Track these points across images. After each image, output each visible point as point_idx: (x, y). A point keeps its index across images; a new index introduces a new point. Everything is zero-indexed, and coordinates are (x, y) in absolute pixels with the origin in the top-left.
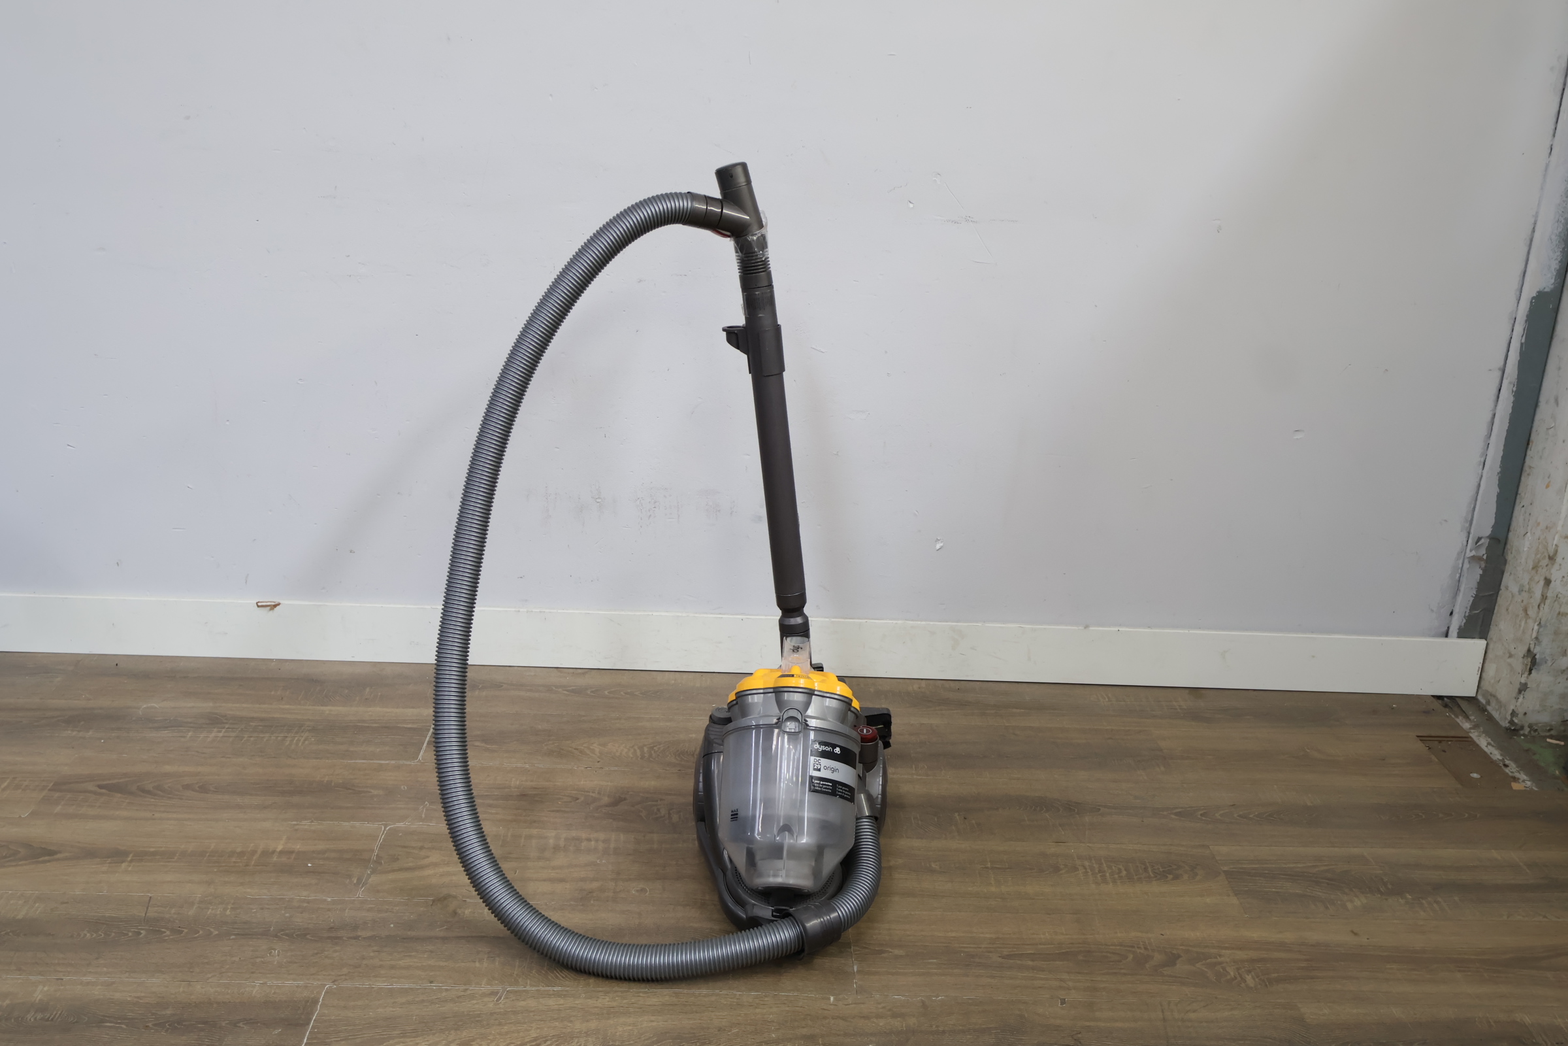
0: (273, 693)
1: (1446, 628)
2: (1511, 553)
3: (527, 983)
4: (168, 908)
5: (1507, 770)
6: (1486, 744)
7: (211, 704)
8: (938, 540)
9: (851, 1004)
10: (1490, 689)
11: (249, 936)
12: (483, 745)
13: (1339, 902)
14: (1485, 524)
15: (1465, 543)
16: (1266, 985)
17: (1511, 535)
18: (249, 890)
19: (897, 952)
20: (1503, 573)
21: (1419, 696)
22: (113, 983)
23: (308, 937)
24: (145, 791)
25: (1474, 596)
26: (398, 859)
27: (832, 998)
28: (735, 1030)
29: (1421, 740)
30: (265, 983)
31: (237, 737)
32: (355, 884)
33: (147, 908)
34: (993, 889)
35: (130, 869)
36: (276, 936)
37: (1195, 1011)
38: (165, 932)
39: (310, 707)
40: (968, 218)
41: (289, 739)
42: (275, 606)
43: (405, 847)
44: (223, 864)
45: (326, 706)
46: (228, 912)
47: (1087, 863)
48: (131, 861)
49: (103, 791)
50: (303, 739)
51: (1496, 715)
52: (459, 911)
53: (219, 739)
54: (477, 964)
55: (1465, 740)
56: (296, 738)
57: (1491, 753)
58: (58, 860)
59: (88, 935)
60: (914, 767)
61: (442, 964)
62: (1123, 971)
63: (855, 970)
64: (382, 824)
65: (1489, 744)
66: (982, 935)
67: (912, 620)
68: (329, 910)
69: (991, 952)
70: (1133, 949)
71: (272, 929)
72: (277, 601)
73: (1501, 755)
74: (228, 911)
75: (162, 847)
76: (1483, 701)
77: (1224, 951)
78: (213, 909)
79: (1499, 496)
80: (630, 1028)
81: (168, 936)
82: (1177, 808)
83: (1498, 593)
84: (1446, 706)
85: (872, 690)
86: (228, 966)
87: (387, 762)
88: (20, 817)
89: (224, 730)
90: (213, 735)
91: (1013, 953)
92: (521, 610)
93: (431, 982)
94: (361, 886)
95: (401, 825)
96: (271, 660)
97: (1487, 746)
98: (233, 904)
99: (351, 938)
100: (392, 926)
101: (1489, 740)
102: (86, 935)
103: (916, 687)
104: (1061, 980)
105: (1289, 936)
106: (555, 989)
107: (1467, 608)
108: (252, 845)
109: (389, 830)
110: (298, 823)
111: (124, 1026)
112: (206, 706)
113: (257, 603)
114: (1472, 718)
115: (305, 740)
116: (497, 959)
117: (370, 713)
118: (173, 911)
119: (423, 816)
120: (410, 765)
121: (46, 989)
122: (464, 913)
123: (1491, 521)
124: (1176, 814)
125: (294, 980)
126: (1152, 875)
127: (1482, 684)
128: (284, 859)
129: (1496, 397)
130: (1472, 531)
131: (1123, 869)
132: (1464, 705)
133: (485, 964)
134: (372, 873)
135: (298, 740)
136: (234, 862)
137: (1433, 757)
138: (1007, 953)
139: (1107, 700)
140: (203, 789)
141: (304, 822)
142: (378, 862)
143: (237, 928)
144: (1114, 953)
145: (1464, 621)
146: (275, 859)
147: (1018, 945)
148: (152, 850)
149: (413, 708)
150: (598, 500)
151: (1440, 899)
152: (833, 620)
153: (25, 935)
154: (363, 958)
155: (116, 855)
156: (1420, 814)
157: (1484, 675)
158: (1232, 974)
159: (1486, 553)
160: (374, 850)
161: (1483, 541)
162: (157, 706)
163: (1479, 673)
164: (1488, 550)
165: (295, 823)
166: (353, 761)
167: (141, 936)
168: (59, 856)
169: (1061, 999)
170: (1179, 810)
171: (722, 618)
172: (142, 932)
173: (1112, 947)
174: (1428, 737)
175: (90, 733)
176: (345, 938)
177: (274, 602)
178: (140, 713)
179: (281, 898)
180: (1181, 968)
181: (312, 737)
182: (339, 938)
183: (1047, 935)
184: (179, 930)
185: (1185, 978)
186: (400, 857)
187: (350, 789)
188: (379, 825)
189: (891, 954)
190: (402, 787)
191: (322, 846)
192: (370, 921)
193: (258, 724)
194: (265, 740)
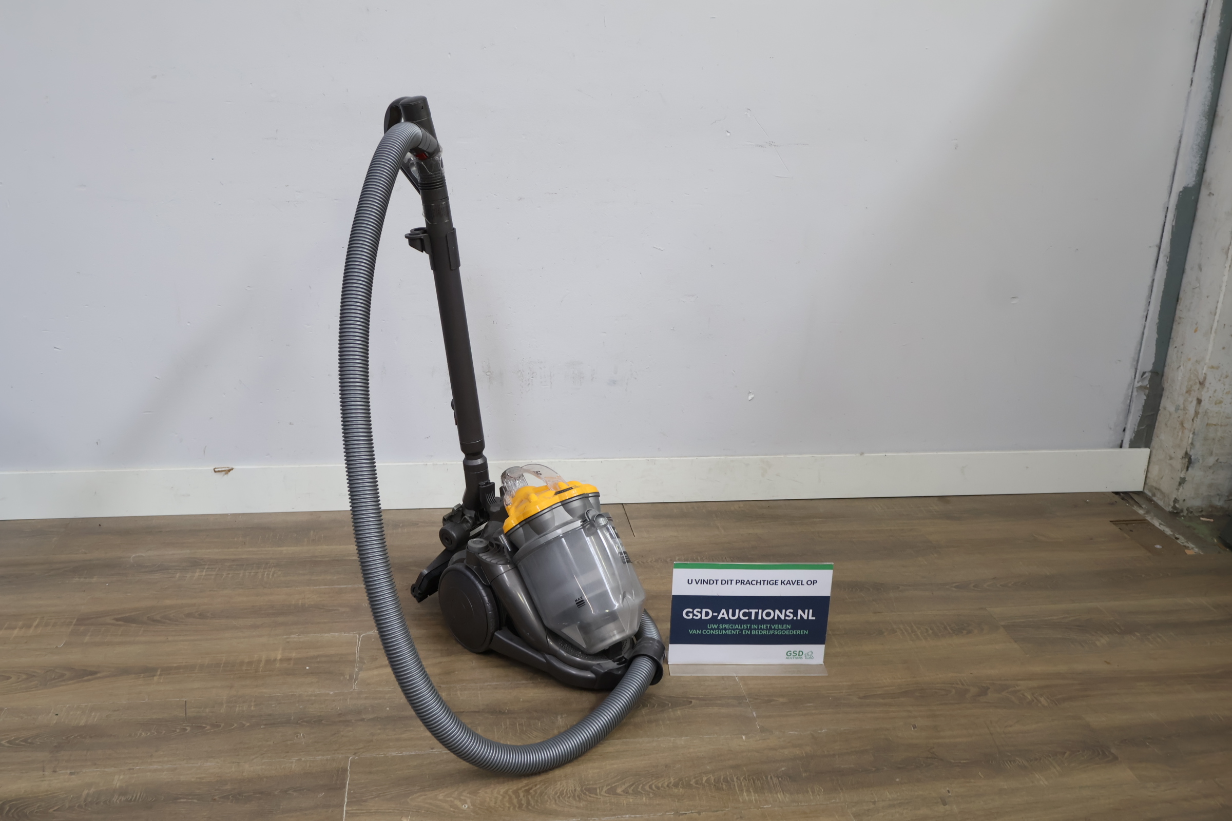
0: (236, 539)
1: (1120, 441)
2: (1167, 382)
4: (203, 708)
5: (1178, 541)
6: (1158, 525)
7: (188, 551)
8: (749, 393)
9: (759, 740)
10: (1154, 484)
11: (276, 725)
13: (1090, 642)
14: (1147, 362)
15: (1133, 377)
16: (1056, 704)
17: (1166, 369)
18: (265, 690)
19: (781, 700)
20: (1161, 396)
21: (1103, 493)
22: (176, 769)
23: (323, 722)
24: (154, 621)
25: (1141, 416)
26: (377, 659)
27: (744, 737)
28: (678, 766)
29: (1114, 524)
30: (300, 760)
31: (217, 575)
32: (348, 680)
33: (186, 710)
34: (839, 650)
35: (161, 681)
36: (297, 723)
37: (1011, 726)
38: (205, 727)
39: (270, 549)
40: (771, 143)
41: (260, 574)
42: (229, 471)
44: (237, 672)
45: (282, 547)
46: (253, 708)
47: (901, 626)
48: (161, 675)
49: (120, 623)
50: (271, 573)
51: (1161, 503)
53: (203, 577)
55: (1143, 521)
56: (266, 573)
57: (1164, 530)
58: (99, 678)
59: (143, 734)
62: (950, 702)
63: (755, 715)
64: (357, 633)
65: (1160, 524)
67: (731, 456)
68: (334, 701)
69: (849, 695)
70: (953, 685)
71: (292, 718)
72: (231, 467)
73: (1172, 531)
75: (182, 663)
76: (1150, 494)
77: (1019, 682)
78: (239, 707)
79: (1157, 341)
80: (598, 770)
81: (210, 730)
82: (955, 583)
83: (1158, 413)
84: (1123, 499)
85: (704, 511)
86: (266, 749)
87: (345, 586)
88: (57, 647)
89: (205, 570)
90: (197, 574)
91: (867, 694)
92: (428, 463)
93: (432, 749)
94: (353, 681)
95: (371, 633)
96: (227, 515)
97: (1160, 526)
98: (255, 701)
99: (358, 720)
100: (388, 709)
101: (1160, 521)
102: (141, 734)
104: (908, 711)
105: (1062, 668)
107: (1135, 425)
108: (256, 656)
109: (363, 637)
110: (288, 636)
111: (195, 801)
112: (186, 553)
113: (214, 469)
114: (1144, 506)
115: (273, 574)
116: (479, 727)
117: (319, 550)
118: (207, 710)
121: (122, 777)
123: (1152, 359)
124: (957, 587)
125: (322, 755)
126: (951, 632)
127: (1148, 481)
128: (285, 665)
129: (1154, 266)
130: (1139, 367)
131: (929, 629)
132: (1136, 497)
134: (359, 671)
135: (268, 575)
136: (246, 670)
137: (1125, 535)
138: (863, 695)
140: (202, 616)
141: (293, 636)
142: (362, 660)
143: (263, 720)
144: (940, 689)
145: (1134, 435)
146: (278, 665)
147: (869, 688)
148: (175, 665)
150: (488, 374)
151: (1160, 635)
152: (671, 458)
153: (91, 737)
154: (372, 735)
155: (147, 671)
156: (1129, 576)
157: (1149, 475)
158: (1029, 697)
159: (1149, 384)
160: (356, 653)
161: (1147, 374)
162: (143, 555)
163: (1145, 474)
164: (1150, 381)
165: (285, 637)
166: (318, 587)
167: (187, 731)
168: (99, 675)
169: (912, 725)
170: (957, 584)
171: (586, 461)
172: (187, 728)
173: (938, 685)
174: (1117, 521)
175: (95, 579)
176: (353, 721)
177: (228, 468)
178: (132, 561)
179: (292, 695)
180: (992, 696)
181: (278, 571)
182: (349, 721)
183: (888, 680)
184: (217, 725)
185: (997, 703)
186: (377, 657)
187: (321, 609)
188: (353, 634)
189: (777, 702)
190: (363, 604)
191: (313, 653)
192: (369, 706)
193: (231, 564)
194: (241, 575)
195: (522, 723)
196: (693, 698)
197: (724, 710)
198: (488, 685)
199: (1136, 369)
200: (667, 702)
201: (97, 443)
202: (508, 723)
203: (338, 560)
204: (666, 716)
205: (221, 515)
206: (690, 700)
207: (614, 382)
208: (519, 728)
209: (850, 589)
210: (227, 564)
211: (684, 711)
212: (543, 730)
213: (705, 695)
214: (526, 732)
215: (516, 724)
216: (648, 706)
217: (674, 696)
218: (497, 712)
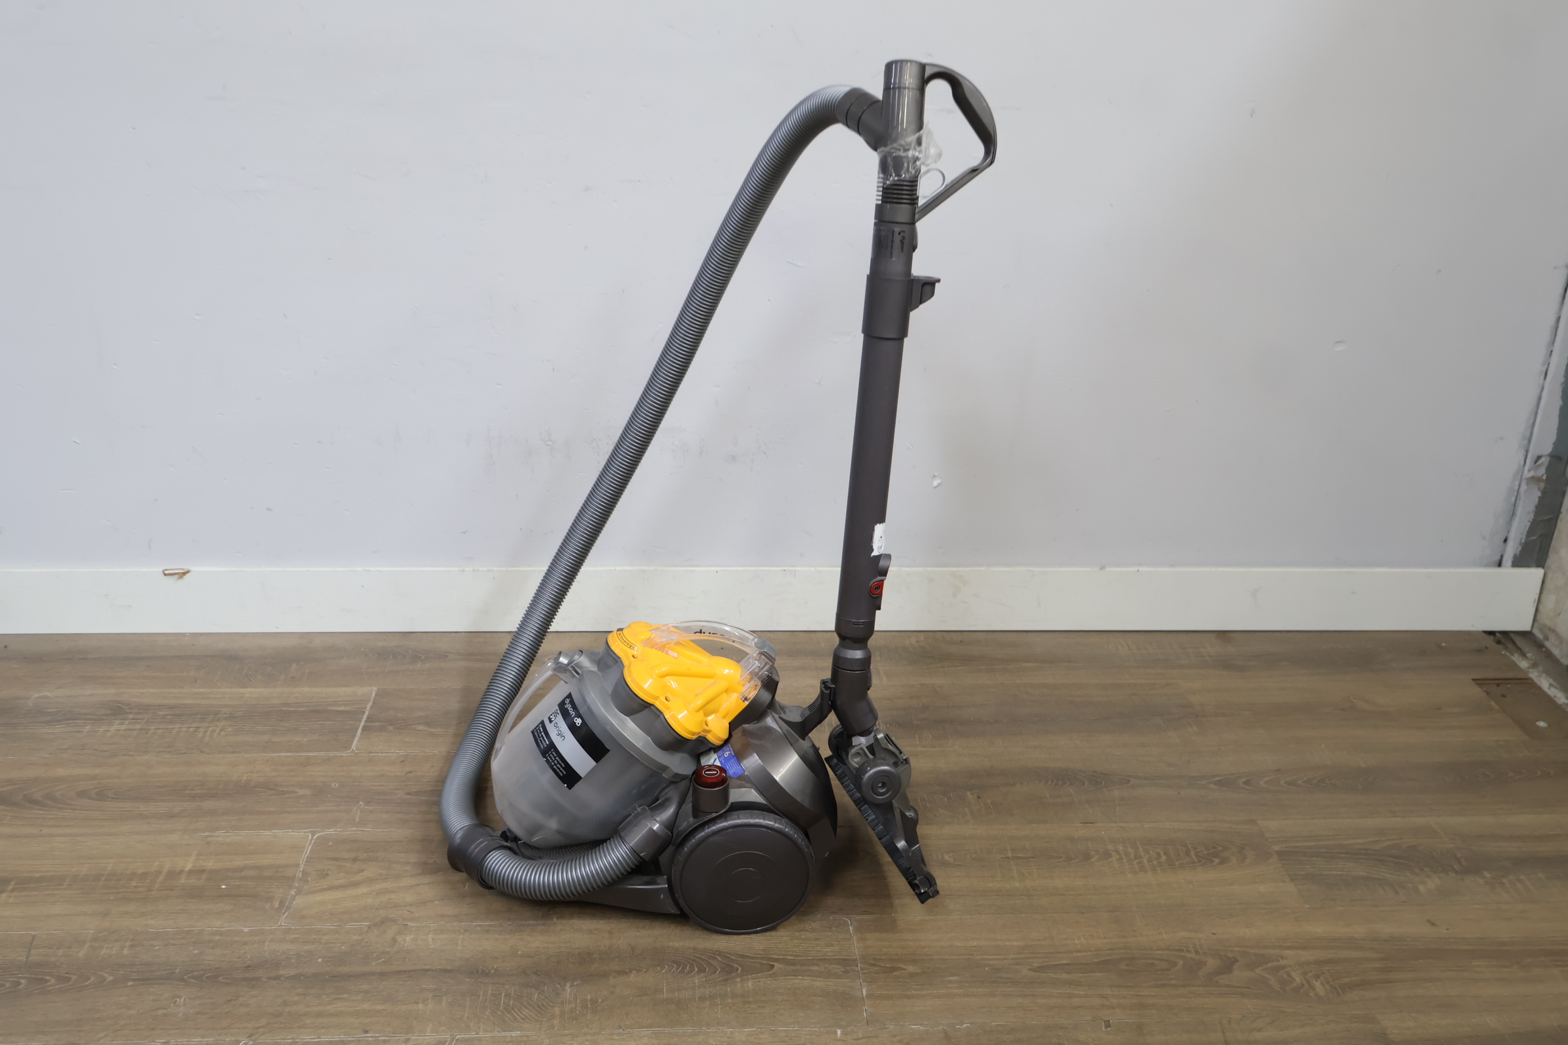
0: (184, 674)
1: (1499, 557)
3: (479, 1028)
4: (54, 949)
6: (1548, 686)
7: (113, 691)
8: (934, 476)
9: (863, 1038)
10: (1548, 623)
11: (150, 982)
12: (427, 728)
13: (1410, 885)
14: (1545, 442)
15: (1522, 463)
16: (1339, 994)
18: (151, 922)
19: (911, 968)
20: (1563, 493)
21: (1469, 633)
23: (220, 979)
24: (32, 802)
25: (1531, 520)
26: (327, 875)
27: (839, 1032)
29: (1477, 684)
30: (167, 1042)
31: (143, 729)
32: (276, 909)
33: (29, 950)
34: (1017, 884)
35: (11, 900)
36: (182, 980)
37: (1259, 1030)
38: (48, 981)
39: (228, 690)
41: (202, 730)
42: (184, 574)
43: (336, 859)
44: (122, 890)
45: (246, 688)
46: (126, 952)
47: (1121, 848)
48: (12, 891)
50: (218, 730)
51: (1556, 652)
52: (400, 939)
53: (121, 732)
54: (421, 1006)
55: (1525, 682)
56: (211, 728)
57: (1555, 697)
60: (916, 736)
61: (379, 1007)
62: (1173, 982)
63: (864, 994)
64: (309, 832)
65: (1551, 685)
66: (1007, 943)
67: (908, 566)
68: (246, 944)
69: (1016, 964)
70: (1182, 954)
71: (177, 971)
72: (186, 568)
73: (1566, 698)
74: (126, 949)
75: (49, 871)
76: (1540, 636)
77: (1286, 952)
78: (107, 948)
79: (1562, 410)
81: (53, 985)
82: (1217, 776)
83: (1557, 517)
84: (1499, 642)
86: (123, 1022)
87: (316, 754)
89: (127, 722)
90: (115, 727)
91: (1045, 964)
92: (466, 569)
93: (366, 1032)
94: (283, 911)
95: (331, 831)
96: (184, 635)
97: (1549, 688)
98: (132, 940)
99: (270, 979)
100: (320, 960)
101: (1551, 681)
103: (913, 640)
104: (1102, 996)
105: (1359, 930)
106: (514, 1034)
107: (1523, 534)
108: (156, 864)
109: (317, 838)
110: (211, 833)
112: (106, 693)
113: (163, 571)
114: (1529, 655)
115: (222, 730)
116: (444, 998)
117: (296, 695)
118: (60, 952)
119: (357, 819)
120: (342, 756)
122: (405, 940)
123: (1552, 437)
124: (1216, 783)
125: (203, 1037)
126: (1196, 860)
127: (1538, 617)
128: (193, 881)
129: (1560, 299)
130: (1531, 448)
131: (1162, 853)
132: (1519, 641)
133: (430, 1006)
134: (297, 894)
135: (214, 731)
136: (136, 887)
137: (1493, 703)
138: (1038, 965)
139: (1127, 648)
140: (101, 796)
141: (217, 833)
142: (304, 880)
143: (134, 972)
144: (1160, 960)
145: (1520, 548)
147: (1051, 953)
148: (38, 875)
149: (346, 686)
150: (549, 443)
151: (1522, 877)
152: (819, 569)
154: (285, 1003)
156: (1488, 773)
157: (1541, 607)
158: (1298, 980)
159: (1546, 473)
160: (299, 865)
161: (1543, 460)
162: (50, 695)
163: (1535, 606)
164: (1548, 469)
165: (207, 834)
166: (277, 754)
167: (21, 987)
169: (1104, 1021)
170: (1219, 778)
171: (694, 571)
172: (22, 981)
173: (1158, 952)
174: (1485, 680)
176: (264, 979)
177: (183, 569)
178: (31, 704)
179: (189, 931)
180: (1239, 975)
181: (229, 726)
182: (257, 979)
183: (1082, 939)
184: (66, 977)
185: (1245, 987)
186: (329, 872)
187: (272, 789)
188: (305, 832)
189: (904, 971)
190: (333, 784)
191: (238, 862)
192: (293, 955)
193: (166, 713)
194: (174, 732)
195: (510, 994)
196: (775, 960)
197: (819, 983)
198: (478, 925)
199: (1527, 451)
200: (735, 966)
202: (490, 992)
203: (317, 712)
204: (729, 990)
205: (175, 635)
206: (772, 963)
207: (734, 458)
208: (504, 1001)
209: (1055, 782)
210: (159, 713)
211: (759, 982)
212: (539, 1007)
213: (796, 956)
214: (513, 1009)
215: (500, 994)
216: (705, 972)
217: (749, 955)
218: (478, 972)
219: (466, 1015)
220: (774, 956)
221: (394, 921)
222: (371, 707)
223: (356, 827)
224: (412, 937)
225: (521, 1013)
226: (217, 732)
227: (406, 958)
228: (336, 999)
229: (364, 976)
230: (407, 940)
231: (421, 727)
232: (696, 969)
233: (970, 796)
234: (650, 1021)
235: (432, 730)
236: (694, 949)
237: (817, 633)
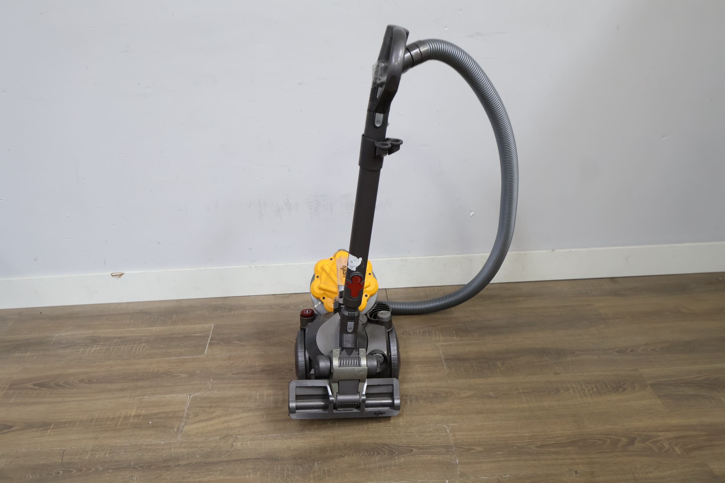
0: (124, 322)
4: (74, 456)
7: (92, 331)
8: (471, 211)
11: (120, 470)
12: (239, 342)
13: (717, 398)
16: (688, 453)
18: (118, 441)
19: (479, 449)
23: (152, 467)
24: (59, 386)
26: (198, 415)
27: (447, 481)
31: (107, 349)
32: (175, 432)
33: (63, 457)
34: (526, 406)
35: (52, 433)
36: (134, 468)
37: (651, 473)
39: (145, 328)
40: (479, 34)
41: (134, 348)
42: (121, 275)
43: (201, 407)
44: (103, 426)
45: (153, 327)
46: (107, 456)
47: (574, 385)
48: (53, 428)
49: (36, 387)
50: (142, 347)
52: (235, 444)
53: (97, 351)
54: (247, 476)
56: (138, 347)
58: (13, 431)
59: (31, 476)
60: (470, 335)
61: (227, 478)
62: (606, 450)
63: (457, 462)
64: (189, 394)
66: (524, 434)
67: (460, 254)
68: (163, 450)
69: (530, 444)
70: (609, 436)
71: (132, 464)
72: (122, 272)
74: (107, 454)
75: (69, 419)
77: (660, 433)
78: (99, 454)
81: (75, 473)
82: (617, 348)
87: (188, 357)
89: (99, 346)
90: (94, 349)
91: (543, 444)
92: (252, 266)
94: (179, 433)
95: (198, 394)
96: (122, 303)
98: (110, 450)
99: (175, 466)
100: (198, 456)
102: (29, 477)
104: (572, 459)
105: (694, 421)
108: (118, 413)
109: (192, 398)
110: (143, 397)
112: (89, 333)
113: (111, 274)
115: (144, 348)
116: (258, 472)
117: (177, 329)
118: (77, 457)
119: (210, 387)
120: (201, 358)
122: (237, 445)
124: (618, 352)
126: (611, 390)
128: (136, 420)
131: (594, 387)
133: (252, 476)
134: (185, 425)
135: (139, 349)
136: (109, 424)
138: (540, 444)
139: (567, 288)
140: (90, 381)
141: (146, 397)
142: (187, 417)
143: (112, 465)
144: (599, 439)
146: (131, 421)
147: (546, 438)
148: (64, 421)
149: (200, 324)
150: (288, 205)
152: (418, 257)
154: (184, 478)
155: (45, 426)
158: (667, 446)
160: (184, 410)
162: (63, 335)
165: (140, 398)
166: (170, 358)
167: (60, 474)
168: (13, 429)
169: (575, 471)
170: (618, 349)
172: (60, 472)
173: (597, 436)
175: (28, 354)
176: (173, 466)
177: (121, 273)
178: (54, 340)
179: (136, 444)
180: (638, 445)
181: (147, 345)
182: (170, 466)
183: (560, 431)
184: (81, 469)
185: (641, 452)
186: (199, 414)
187: (169, 375)
188: (186, 395)
189: (475, 450)
190: (197, 371)
191: (156, 410)
192: (186, 454)
193: (117, 341)
194: (122, 350)
195: (289, 469)
196: (413, 447)
197: (435, 458)
198: (271, 436)
200: (395, 451)
201: (35, 260)
202: (279, 468)
204: (392, 462)
205: (118, 303)
206: (412, 449)
208: (286, 473)
209: (539, 355)
210: (114, 341)
211: (406, 458)
212: (303, 474)
213: (423, 445)
214: (291, 476)
215: (284, 469)
216: (380, 454)
217: (401, 445)
218: (273, 459)
219: (269, 480)
220: (413, 446)
221: (231, 436)
222: (212, 333)
223: (209, 391)
224: (240, 443)
225: (295, 478)
226: (141, 348)
227: (238, 453)
228: (207, 475)
229: (220, 463)
230: (238, 445)
231: (236, 342)
232: (376, 453)
233: (499, 363)
234: (356, 479)
235: (242, 343)
236: (374, 444)
237: (418, 288)
